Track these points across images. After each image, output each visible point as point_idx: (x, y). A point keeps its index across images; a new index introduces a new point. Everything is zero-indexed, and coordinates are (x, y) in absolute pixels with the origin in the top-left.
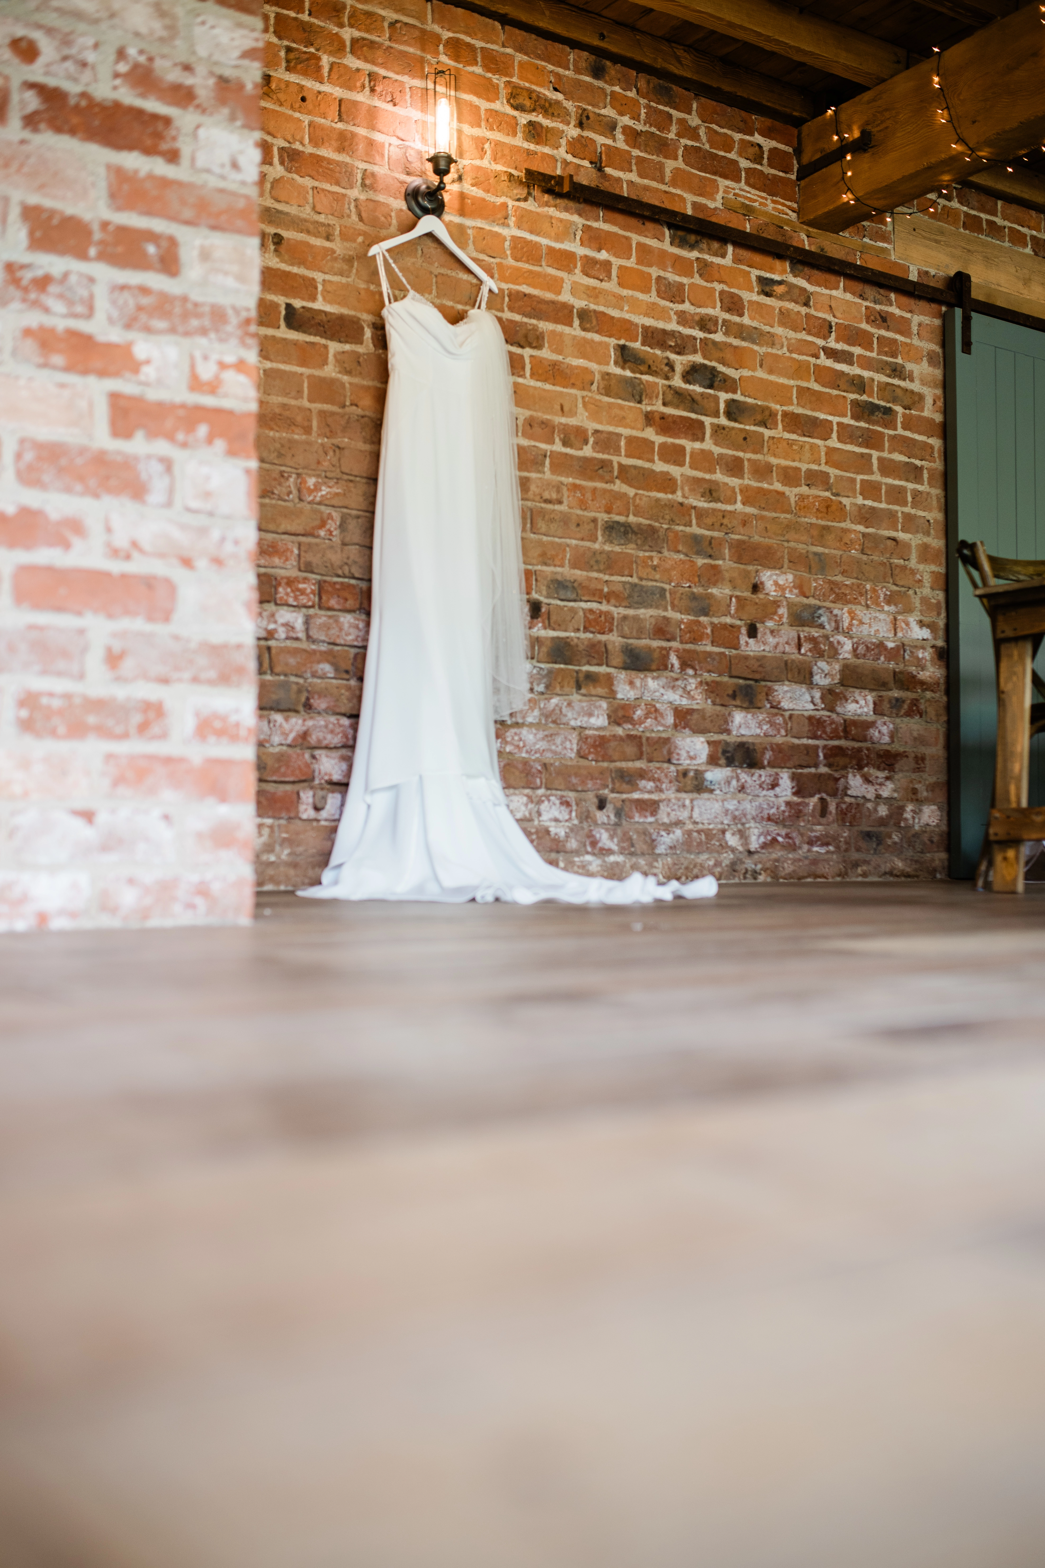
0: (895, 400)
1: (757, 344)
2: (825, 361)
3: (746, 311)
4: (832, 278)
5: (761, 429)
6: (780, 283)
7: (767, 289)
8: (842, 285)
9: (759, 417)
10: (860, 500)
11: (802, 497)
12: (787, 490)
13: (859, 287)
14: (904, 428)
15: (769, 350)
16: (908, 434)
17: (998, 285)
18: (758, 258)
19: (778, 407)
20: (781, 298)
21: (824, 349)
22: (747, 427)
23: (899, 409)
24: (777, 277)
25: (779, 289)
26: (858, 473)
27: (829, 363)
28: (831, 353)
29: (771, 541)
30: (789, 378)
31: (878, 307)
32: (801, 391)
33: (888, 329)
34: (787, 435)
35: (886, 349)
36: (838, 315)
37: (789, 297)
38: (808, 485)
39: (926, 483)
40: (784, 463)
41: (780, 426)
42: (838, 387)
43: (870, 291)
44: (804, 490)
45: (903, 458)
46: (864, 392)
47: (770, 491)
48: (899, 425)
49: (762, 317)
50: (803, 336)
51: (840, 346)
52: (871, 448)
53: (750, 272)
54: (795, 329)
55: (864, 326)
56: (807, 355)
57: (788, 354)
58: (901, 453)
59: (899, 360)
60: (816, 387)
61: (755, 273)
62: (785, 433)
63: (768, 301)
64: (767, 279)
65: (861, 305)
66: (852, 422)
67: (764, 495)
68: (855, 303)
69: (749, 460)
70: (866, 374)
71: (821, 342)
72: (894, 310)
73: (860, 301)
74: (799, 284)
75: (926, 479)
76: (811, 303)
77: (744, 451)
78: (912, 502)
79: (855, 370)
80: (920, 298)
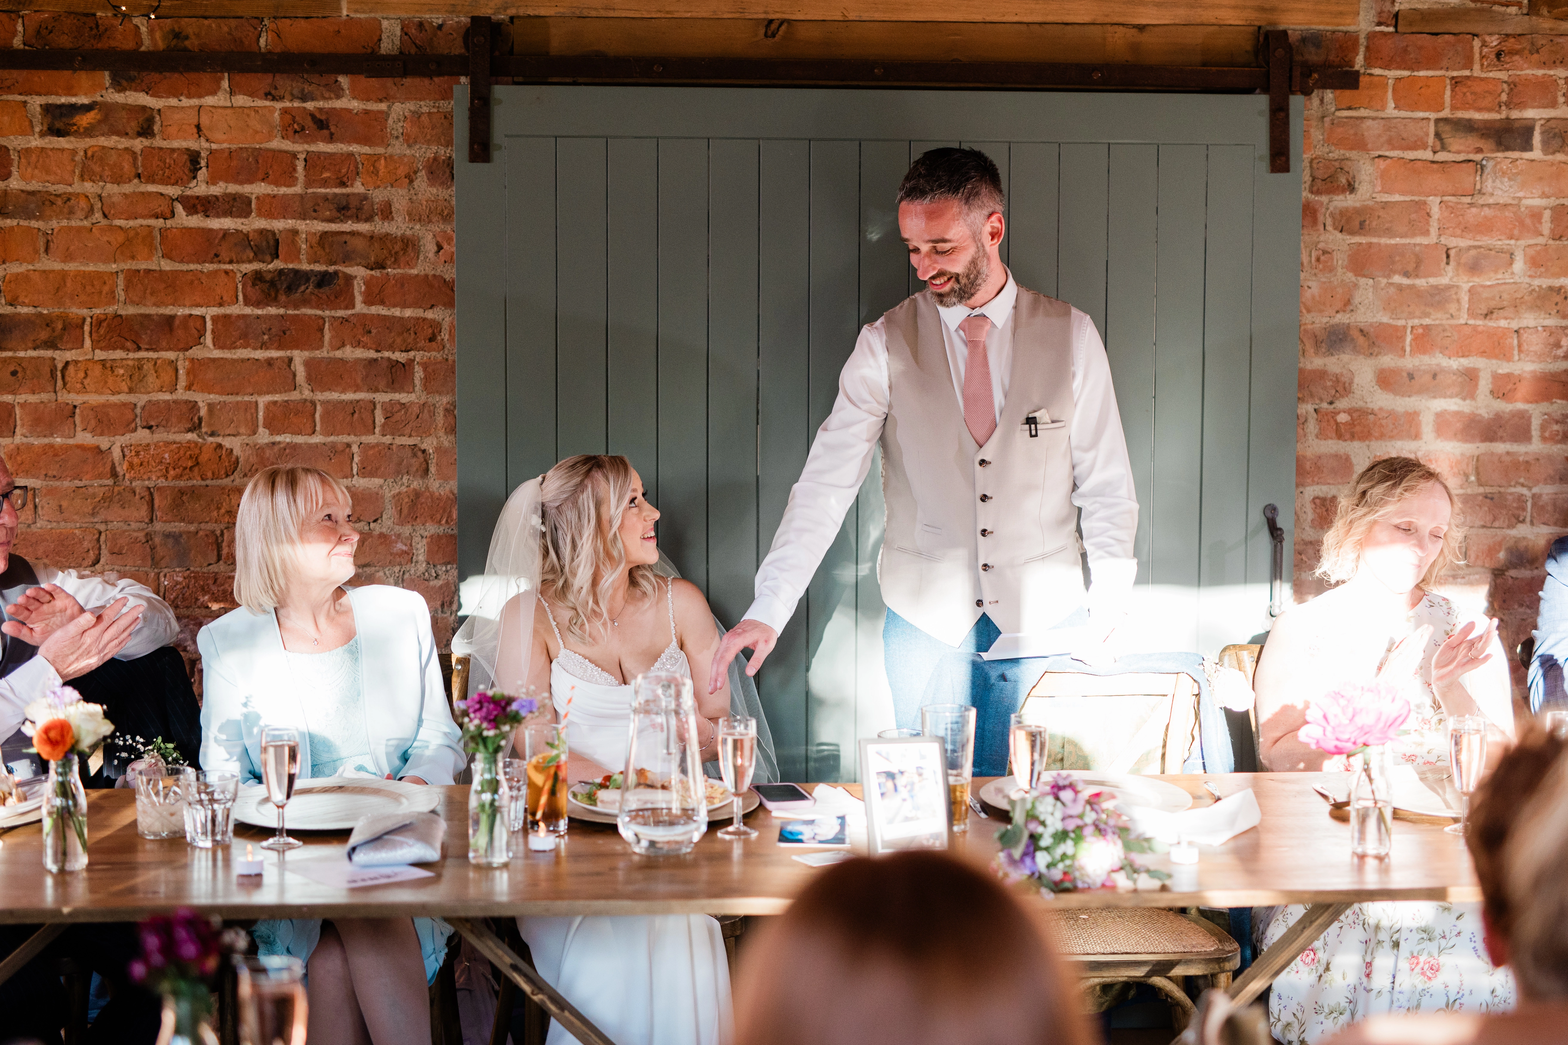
0: (347, 259)
1: (37, 219)
2: (184, 219)
3: (14, 170)
4: (206, 78)
5: (49, 353)
6: (88, 108)
7: (58, 125)
8: (225, 84)
9: (44, 335)
10: (263, 437)
11: (139, 449)
12: (104, 442)
13: (264, 81)
14: (368, 302)
15: (64, 223)
16: (375, 310)
17: (607, 8)
18: (41, 77)
19: (85, 312)
20: (89, 132)
21: (182, 199)
22: (22, 354)
23: (359, 272)
24: (84, 100)
25: (85, 120)
26: (260, 393)
27: (195, 221)
28: (196, 205)
29: (70, 525)
30: (105, 262)
31: (310, 105)
32: (132, 276)
33: (331, 139)
34: (100, 355)
35: (326, 175)
36: (219, 136)
37: (105, 128)
38: (150, 428)
39: (418, 388)
40: (94, 399)
41: (88, 343)
42: (216, 257)
43: (284, 83)
44: (142, 435)
45: (361, 353)
46: (277, 257)
47: (67, 448)
48: (359, 298)
49: (48, 172)
50: (133, 187)
51: (216, 190)
52: (292, 348)
53: (25, 103)
54: (118, 180)
55: (277, 143)
56: (144, 217)
57: (104, 222)
58: (358, 344)
59: (358, 188)
60: (167, 265)
61: (36, 102)
62: (97, 351)
63: (63, 142)
64: (62, 106)
65: (272, 110)
66: (248, 311)
67: (56, 455)
68: (256, 110)
69: (23, 405)
70: (279, 225)
71: (172, 191)
72: (348, 103)
73: (268, 103)
74: (130, 101)
75: (417, 382)
76: (156, 128)
77: (13, 392)
78: (383, 426)
79: (256, 223)
80: (405, 73)
